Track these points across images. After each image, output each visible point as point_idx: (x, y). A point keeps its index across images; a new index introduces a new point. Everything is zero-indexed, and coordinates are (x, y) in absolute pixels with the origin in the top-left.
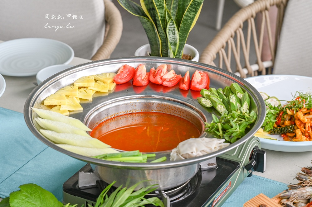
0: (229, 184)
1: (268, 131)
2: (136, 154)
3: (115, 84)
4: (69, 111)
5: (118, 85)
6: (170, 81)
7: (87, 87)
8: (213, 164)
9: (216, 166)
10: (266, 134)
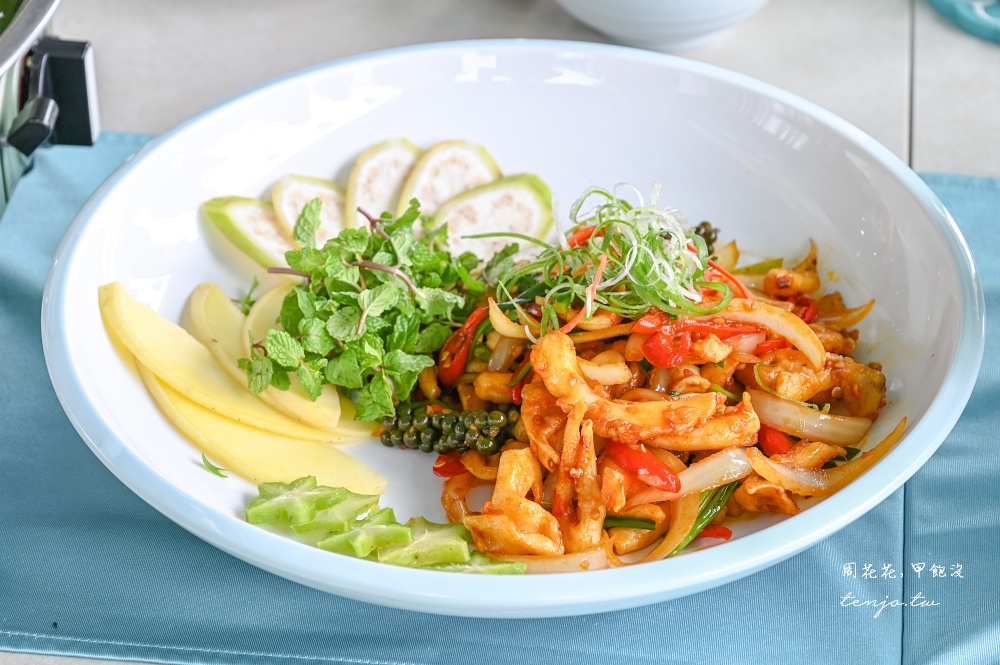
10: (356, 437)
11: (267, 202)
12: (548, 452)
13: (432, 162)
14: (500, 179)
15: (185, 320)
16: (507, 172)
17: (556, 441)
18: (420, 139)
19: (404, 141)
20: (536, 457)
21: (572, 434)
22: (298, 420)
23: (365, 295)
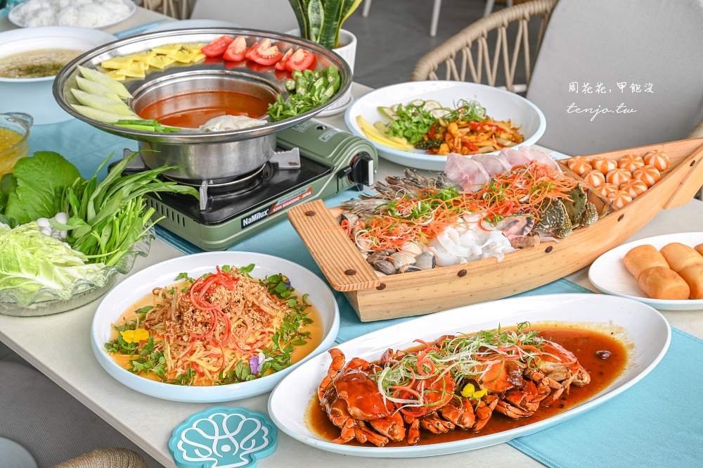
0: (306, 189)
1: (413, 144)
2: (150, 123)
3: (203, 56)
4: (127, 77)
5: (209, 58)
6: (268, 58)
7: (165, 55)
8: (295, 164)
9: (299, 166)
10: (411, 147)
11: (392, 109)
12: (451, 145)
13: (426, 104)
14: (442, 108)
15: (374, 125)
16: (444, 107)
17: (453, 143)
18: (425, 100)
19: (421, 100)
20: (449, 146)
21: (456, 141)
22: (397, 143)
23: (413, 117)
